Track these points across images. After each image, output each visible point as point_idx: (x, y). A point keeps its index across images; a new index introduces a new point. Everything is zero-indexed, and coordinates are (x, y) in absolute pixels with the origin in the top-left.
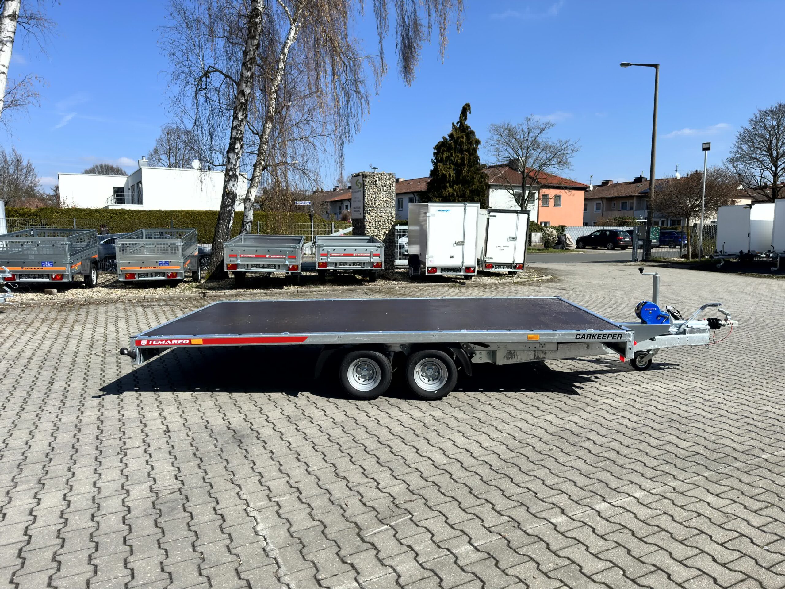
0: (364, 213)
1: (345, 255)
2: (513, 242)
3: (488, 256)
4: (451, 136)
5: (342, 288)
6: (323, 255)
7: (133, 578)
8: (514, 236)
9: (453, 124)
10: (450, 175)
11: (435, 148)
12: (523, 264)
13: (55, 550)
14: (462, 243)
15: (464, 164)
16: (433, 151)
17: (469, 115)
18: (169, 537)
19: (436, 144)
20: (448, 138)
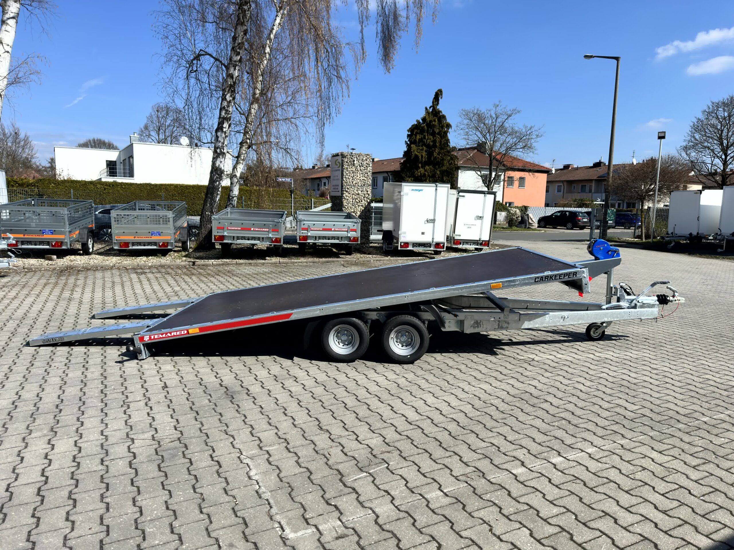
0: (342, 191)
1: (324, 230)
2: (480, 221)
3: (456, 233)
4: (424, 119)
5: (321, 260)
6: (303, 229)
7: (141, 514)
8: (481, 215)
9: (426, 109)
10: (422, 156)
11: (408, 131)
12: (489, 241)
13: (70, 489)
14: (433, 221)
15: (436, 146)
16: (407, 133)
17: (441, 101)
18: (171, 480)
19: (410, 126)
20: (421, 121)
